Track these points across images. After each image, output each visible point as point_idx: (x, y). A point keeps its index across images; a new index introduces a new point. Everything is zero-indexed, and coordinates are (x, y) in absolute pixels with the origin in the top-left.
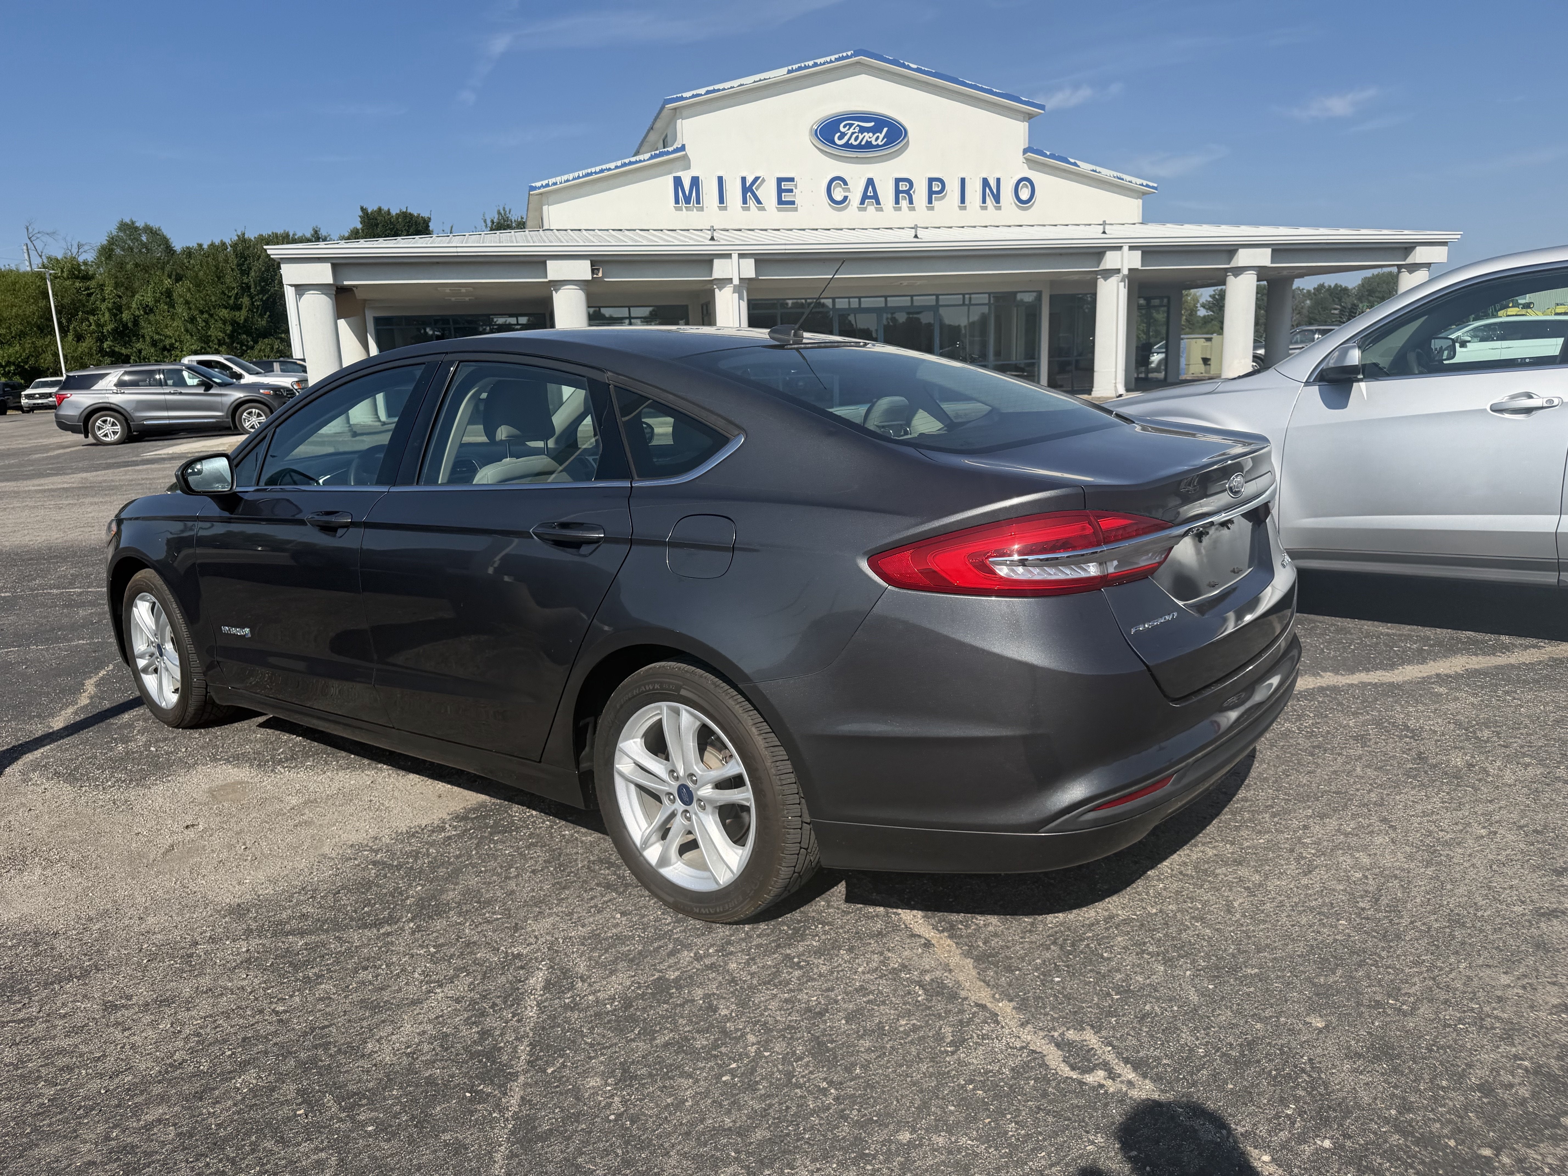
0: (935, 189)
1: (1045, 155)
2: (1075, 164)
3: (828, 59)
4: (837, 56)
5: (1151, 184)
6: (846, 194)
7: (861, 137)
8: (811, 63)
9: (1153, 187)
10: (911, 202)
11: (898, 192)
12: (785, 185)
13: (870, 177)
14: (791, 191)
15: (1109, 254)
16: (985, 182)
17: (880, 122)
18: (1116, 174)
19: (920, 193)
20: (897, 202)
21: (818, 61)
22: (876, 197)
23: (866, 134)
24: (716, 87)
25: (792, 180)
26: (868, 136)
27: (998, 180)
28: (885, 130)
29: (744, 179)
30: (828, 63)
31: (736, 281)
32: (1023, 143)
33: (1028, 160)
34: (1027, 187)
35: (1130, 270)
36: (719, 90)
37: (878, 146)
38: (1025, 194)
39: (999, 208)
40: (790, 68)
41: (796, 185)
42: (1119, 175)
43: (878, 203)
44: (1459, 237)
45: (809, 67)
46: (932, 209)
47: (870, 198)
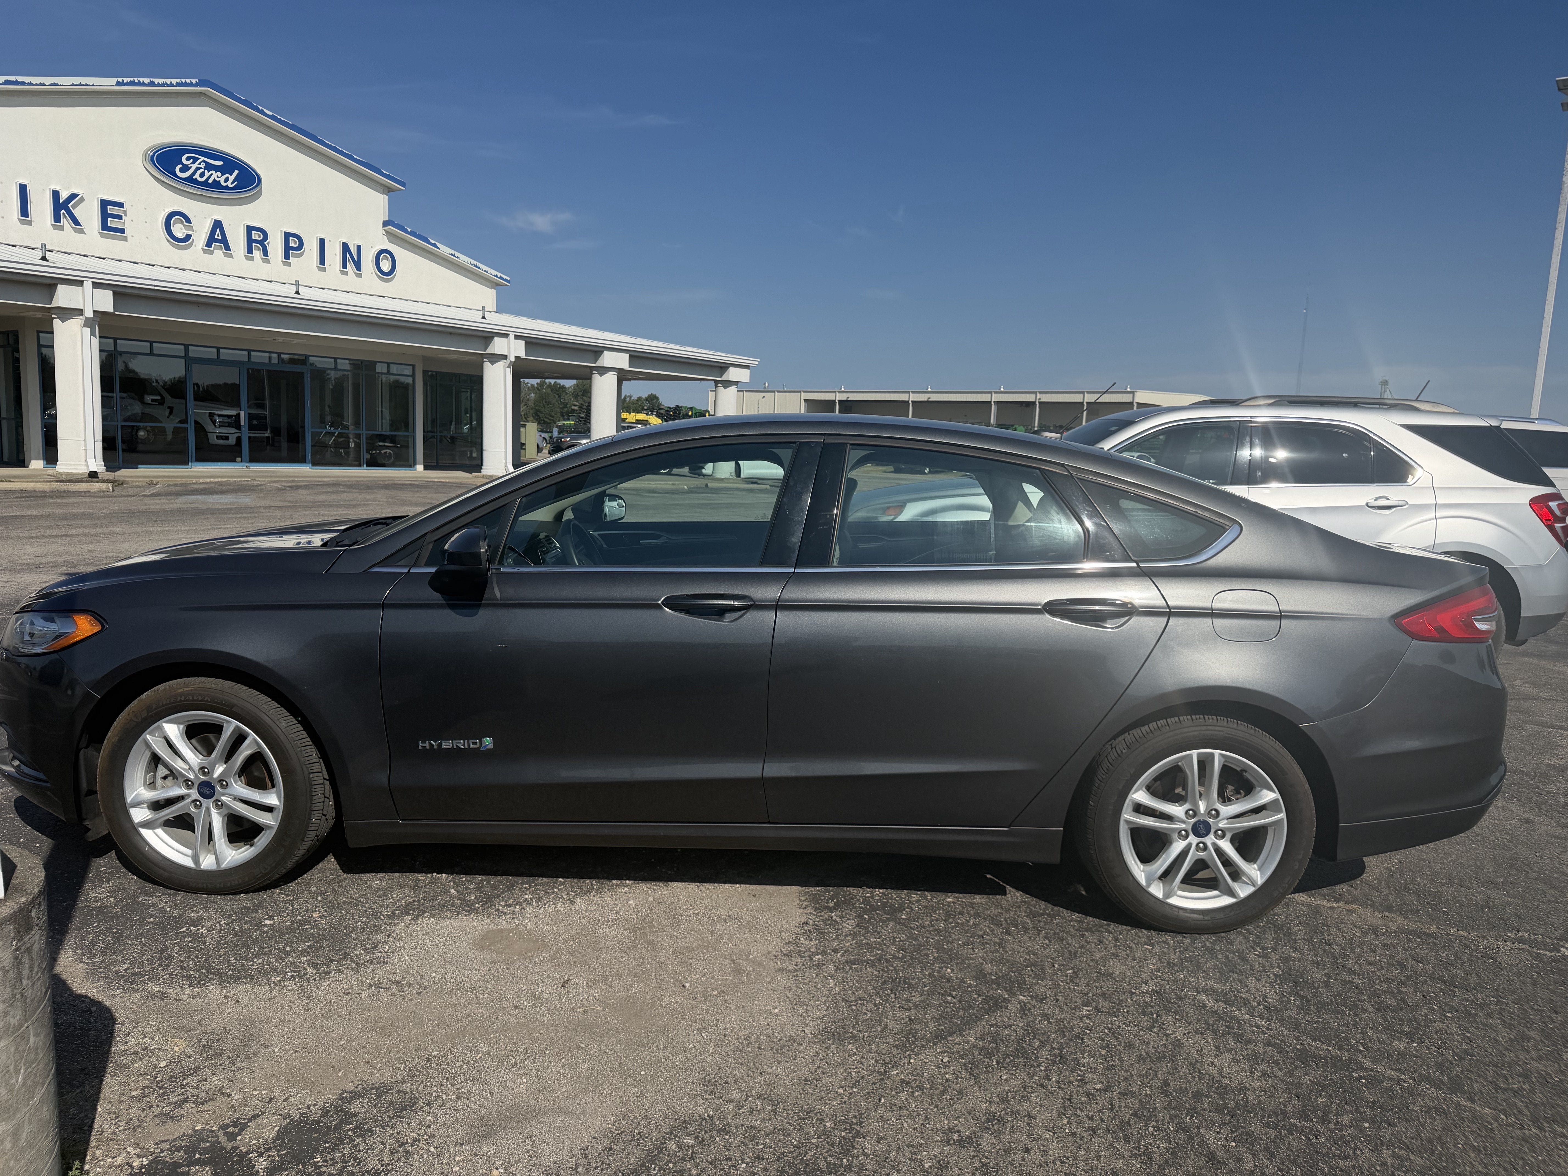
0: (292, 244)
1: (406, 231)
2: (435, 245)
3: (168, 81)
4: (179, 81)
5: (505, 277)
6: (189, 232)
7: (207, 174)
8: (147, 81)
9: (506, 280)
10: (265, 254)
11: (250, 241)
12: (110, 209)
13: (219, 218)
14: (120, 217)
15: (497, 340)
16: (346, 248)
17: (229, 164)
18: (473, 262)
19: (276, 245)
20: (250, 251)
21: (156, 81)
22: (224, 242)
23: (213, 172)
24: (20, 79)
25: (121, 205)
26: (215, 175)
27: (359, 248)
28: (236, 172)
29: (56, 194)
30: (168, 86)
31: (89, 314)
32: (382, 214)
33: (388, 234)
34: (387, 259)
35: (516, 357)
36: (23, 83)
37: (227, 188)
38: (386, 266)
39: (360, 276)
40: (120, 80)
41: (125, 212)
42: (476, 263)
43: (227, 248)
44: (757, 363)
45: (143, 84)
46: (289, 265)
47: (218, 241)
